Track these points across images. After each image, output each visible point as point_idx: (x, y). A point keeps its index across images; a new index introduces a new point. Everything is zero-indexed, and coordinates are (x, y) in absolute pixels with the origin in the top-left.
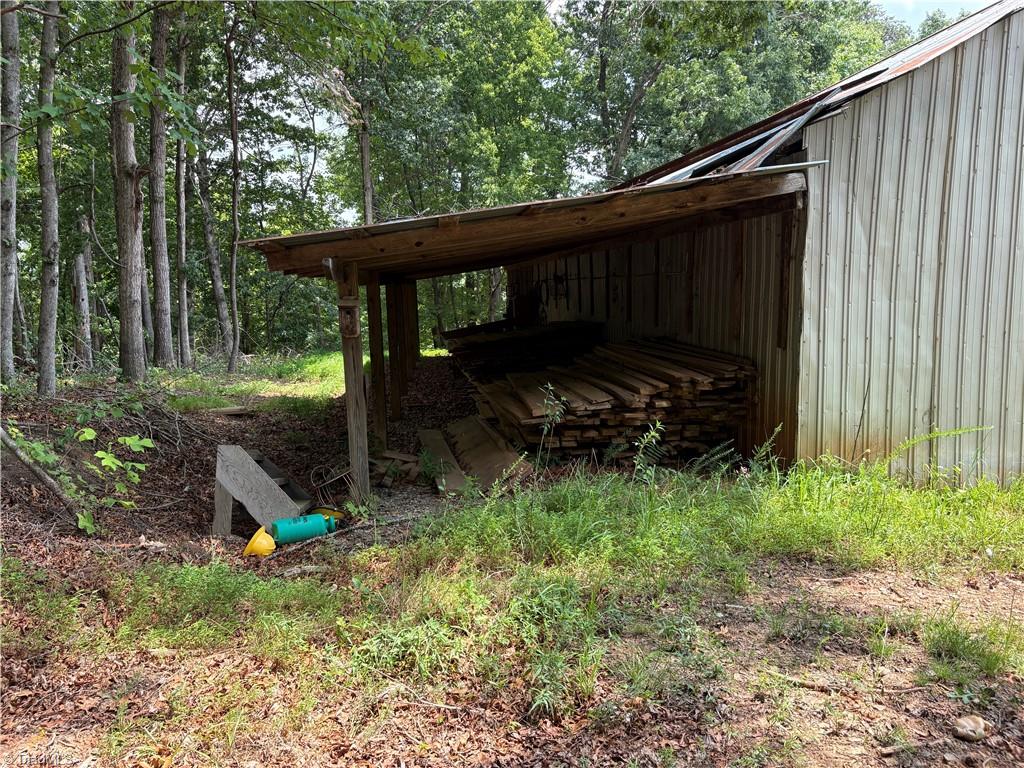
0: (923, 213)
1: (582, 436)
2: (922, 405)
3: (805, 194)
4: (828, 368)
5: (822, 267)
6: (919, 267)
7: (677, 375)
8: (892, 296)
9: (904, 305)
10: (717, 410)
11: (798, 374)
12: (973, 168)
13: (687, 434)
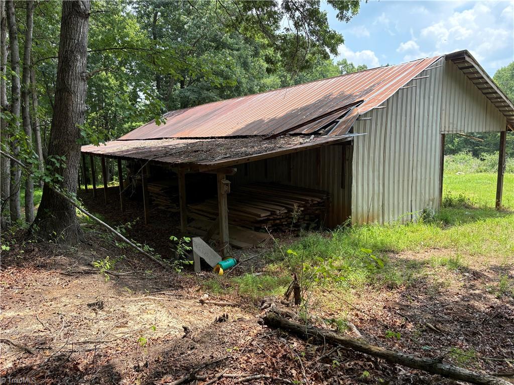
0: (380, 146)
1: (274, 222)
2: (381, 204)
3: (353, 140)
4: (359, 194)
5: (357, 163)
6: (379, 162)
7: (307, 199)
8: (373, 172)
9: (376, 173)
10: (317, 210)
11: (351, 197)
12: (391, 133)
13: (306, 218)
